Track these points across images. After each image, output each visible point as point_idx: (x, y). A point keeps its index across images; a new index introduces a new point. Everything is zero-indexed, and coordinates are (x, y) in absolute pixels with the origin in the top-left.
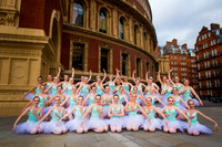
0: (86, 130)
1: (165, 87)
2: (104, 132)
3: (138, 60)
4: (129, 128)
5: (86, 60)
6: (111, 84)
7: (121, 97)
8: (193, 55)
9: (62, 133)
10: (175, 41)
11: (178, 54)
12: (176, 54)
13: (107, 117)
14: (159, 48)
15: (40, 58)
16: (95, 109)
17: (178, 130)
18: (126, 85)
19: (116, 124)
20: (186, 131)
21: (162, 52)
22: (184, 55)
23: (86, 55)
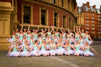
0: (40, 55)
1: (77, 35)
2: (48, 56)
3: (64, 17)
4: (59, 54)
5: (32, 17)
6: (49, 33)
7: (55, 40)
8: (99, 12)
9: (29, 56)
10: (88, 3)
12: (88, 12)
14: (78, 8)
15: (9, 19)
16: (43, 46)
18: (57, 34)
19: (53, 52)
21: (80, 10)
22: (94, 12)
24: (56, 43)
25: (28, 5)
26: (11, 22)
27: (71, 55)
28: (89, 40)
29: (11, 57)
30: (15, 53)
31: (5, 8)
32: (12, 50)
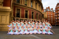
2: (28, 34)
3: (37, 14)
4: (34, 33)
6: (29, 22)
7: (32, 26)
8: (55, 12)
11: (50, 11)
12: (49, 12)
13: (29, 31)
14: (44, 9)
15: (9, 15)
16: (26, 29)
17: (46, 34)
18: (33, 23)
19: (31, 32)
20: (47, 34)
21: (45, 11)
22: (52, 12)
23: (21, 12)
24: (33, 28)
25: (19, 8)
26: (10, 17)
27: (41, 34)
28: (50, 26)
29: (9, 35)
30: (12, 33)
31: (7, 9)
32: (10, 31)
